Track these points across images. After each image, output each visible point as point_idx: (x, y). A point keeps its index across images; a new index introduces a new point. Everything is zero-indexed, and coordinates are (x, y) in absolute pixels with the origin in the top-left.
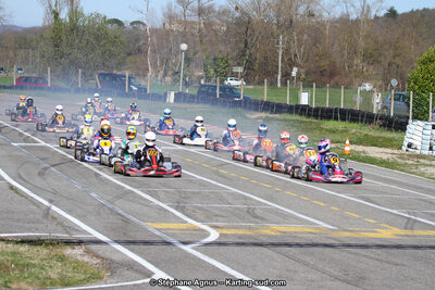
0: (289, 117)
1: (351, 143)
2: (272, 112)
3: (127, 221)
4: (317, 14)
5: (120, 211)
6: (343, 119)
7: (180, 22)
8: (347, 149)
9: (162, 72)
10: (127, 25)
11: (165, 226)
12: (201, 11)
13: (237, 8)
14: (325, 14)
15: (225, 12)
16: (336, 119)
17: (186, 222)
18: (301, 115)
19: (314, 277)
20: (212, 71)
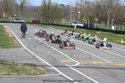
0: (108, 33)
1: (123, 40)
2: (103, 31)
3: (55, 59)
4: (119, 4)
5: (54, 57)
6: (123, 34)
7: (80, 6)
8: (122, 42)
9: (74, 20)
10: (65, 6)
11: (65, 61)
12: (86, 3)
13: (96, 2)
14: (122, 4)
15: (93, 3)
16: (121, 34)
17: (71, 60)
18: (111, 32)
19: (103, 75)
20: (89, 20)
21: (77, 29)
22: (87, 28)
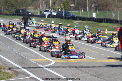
0: (88, 22)
1: (108, 30)
2: (82, 20)
3: (24, 59)
5: (22, 56)
6: (107, 22)
8: (106, 32)
9: (45, 7)
11: (37, 60)
16: (105, 22)
17: (44, 58)
18: (92, 21)
20: (63, 6)
21: (49, 19)
22: (62, 18)
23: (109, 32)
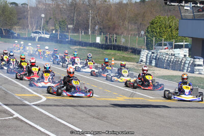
0: (90, 48)
1: (115, 60)
2: (83, 46)
3: (6, 93)
5: (4, 89)
6: (114, 49)
7: (44, 4)
8: (113, 62)
9: (35, 27)
10: (20, 5)
11: (23, 95)
14: (111, 1)
16: (111, 49)
17: (33, 94)
18: (95, 47)
20: (58, 27)
21: (39, 42)
22: (56, 41)
23: (116, 62)
